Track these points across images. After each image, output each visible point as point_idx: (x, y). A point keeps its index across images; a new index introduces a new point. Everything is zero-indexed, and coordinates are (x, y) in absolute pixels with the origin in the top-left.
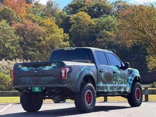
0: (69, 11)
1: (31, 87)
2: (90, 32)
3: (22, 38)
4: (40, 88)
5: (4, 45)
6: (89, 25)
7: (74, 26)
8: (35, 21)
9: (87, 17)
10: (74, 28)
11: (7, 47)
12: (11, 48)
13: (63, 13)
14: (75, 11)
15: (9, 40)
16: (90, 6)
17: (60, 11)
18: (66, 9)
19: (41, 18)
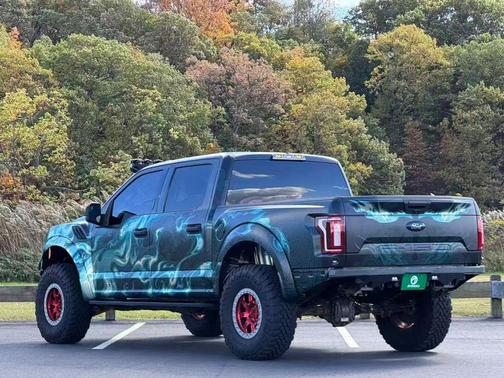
0: (363, 22)
1: (400, 277)
2: (433, 91)
3: (221, 109)
4: (425, 278)
5: (166, 131)
6: (431, 68)
7: (381, 71)
8: (260, 56)
9: (425, 41)
10: (383, 78)
11: (177, 137)
12: (189, 140)
13: (346, 30)
14: (381, 24)
15: (181, 116)
16: (432, 5)
17: (336, 23)
18: (355, 17)
19: (275, 45)
